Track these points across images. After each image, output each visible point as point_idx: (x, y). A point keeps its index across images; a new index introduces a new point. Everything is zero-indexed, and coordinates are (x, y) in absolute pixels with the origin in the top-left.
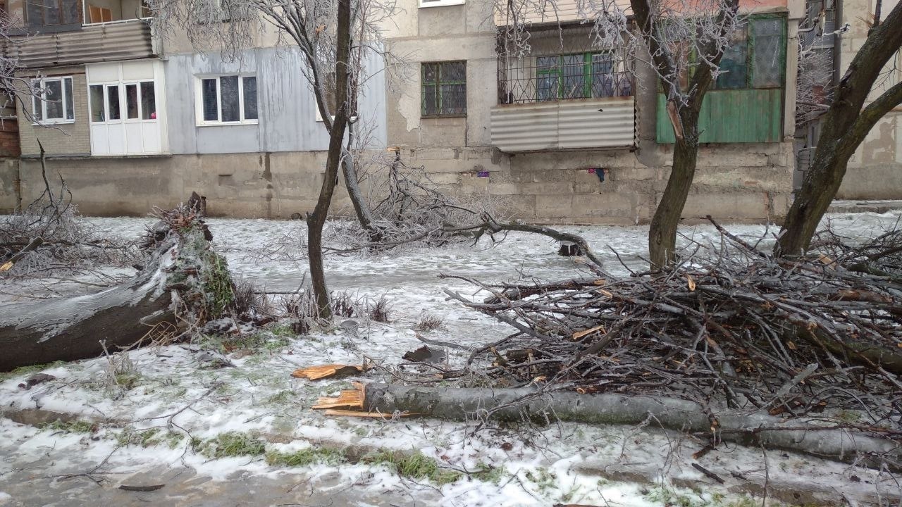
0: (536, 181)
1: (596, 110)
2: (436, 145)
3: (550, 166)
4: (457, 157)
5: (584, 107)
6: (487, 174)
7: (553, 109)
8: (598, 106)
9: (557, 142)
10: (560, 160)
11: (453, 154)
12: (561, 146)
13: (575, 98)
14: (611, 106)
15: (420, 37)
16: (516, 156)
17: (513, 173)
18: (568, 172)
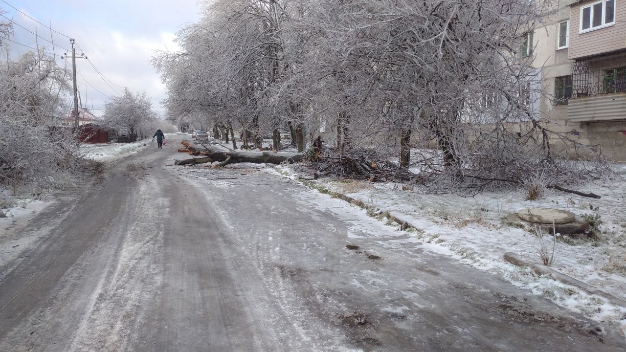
0: (598, 138)
1: (611, 100)
2: (558, 119)
3: (605, 130)
4: (566, 125)
5: (606, 98)
6: (578, 134)
7: (594, 100)
8: (612, 98)
9: (594, 117)
10: (609, 126)
11: (564, 123)
12: (595, 119)
13: (608, 93)
14: (618, 97)
15: (555, 65)
16: (591, 124)
17: (589, 133)
18: (613, 133)
